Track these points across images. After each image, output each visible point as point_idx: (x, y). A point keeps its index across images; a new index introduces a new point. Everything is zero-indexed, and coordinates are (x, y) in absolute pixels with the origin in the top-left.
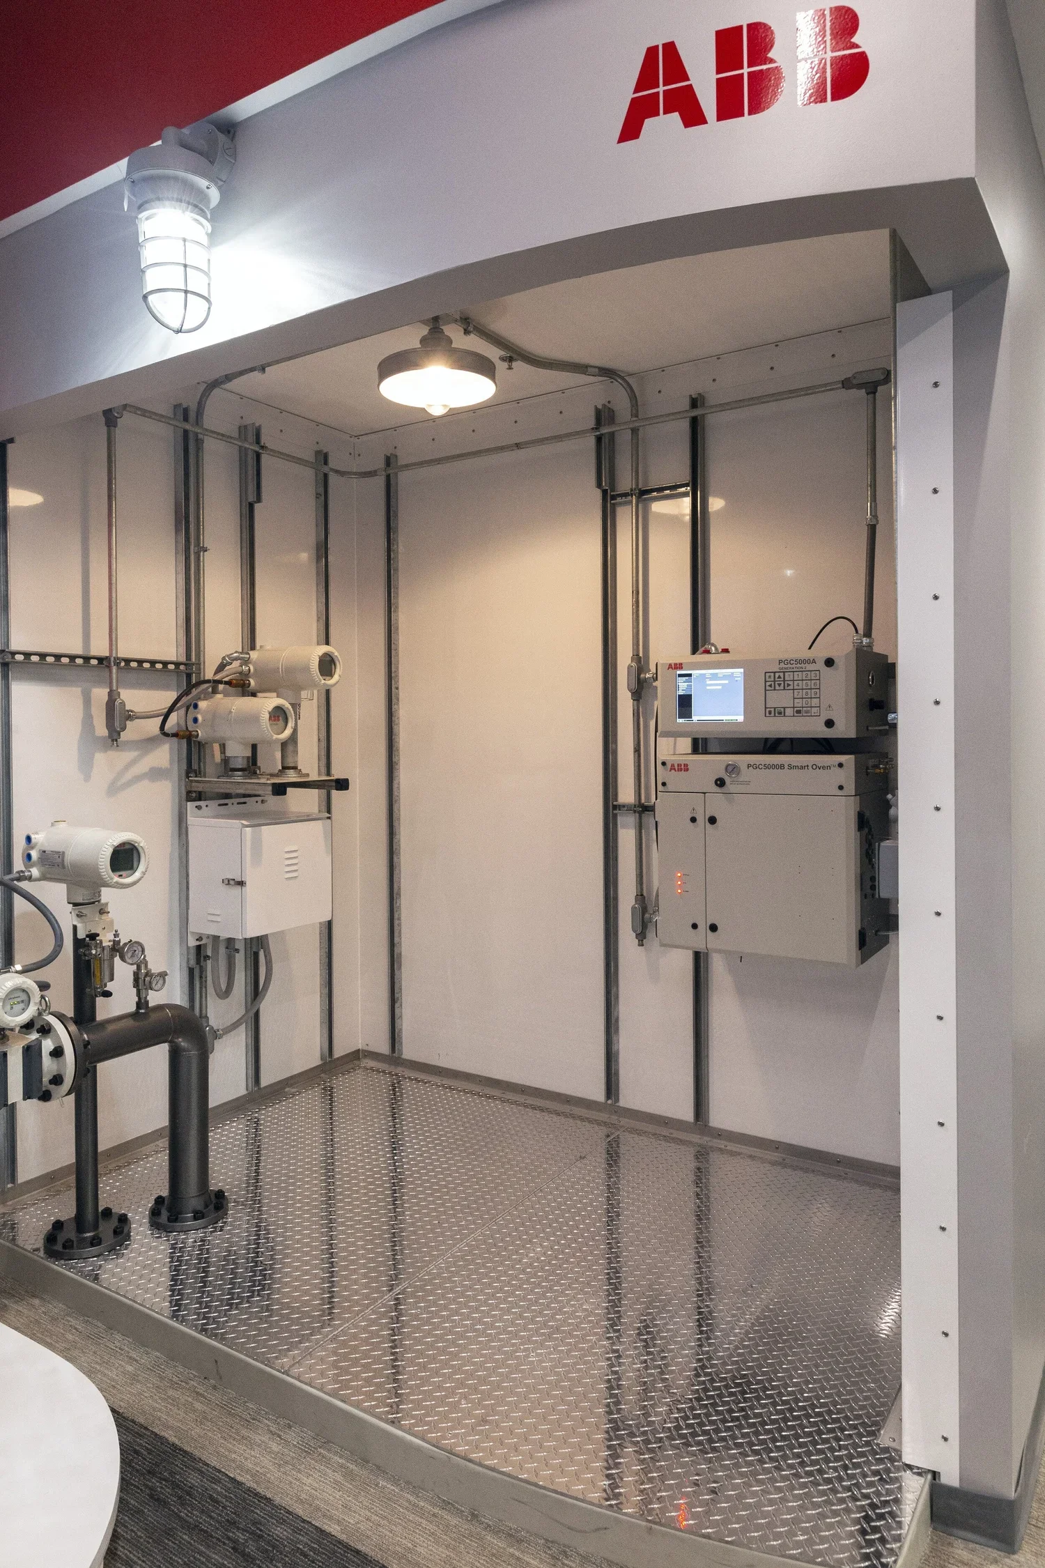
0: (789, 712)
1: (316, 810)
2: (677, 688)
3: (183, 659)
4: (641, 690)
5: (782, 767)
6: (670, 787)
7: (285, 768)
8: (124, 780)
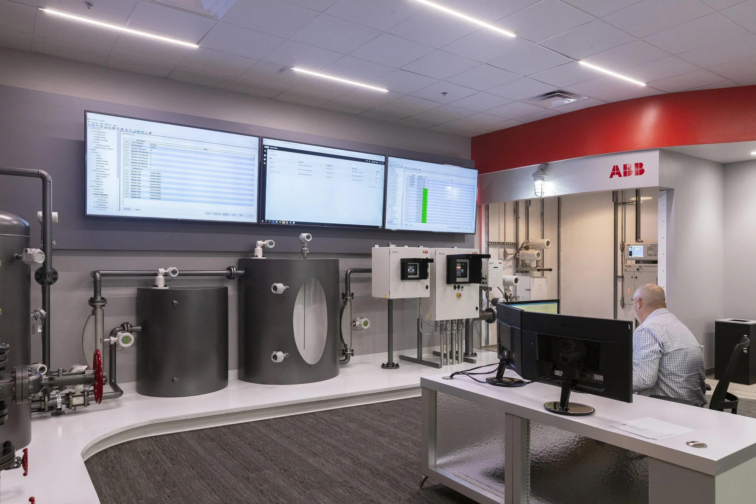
0: (653, 255)
1: (540, 276)
2: (629, 250)
3: (515, 242)
4: (623, 250)
5: (651, 266)
6: (627, 271)
7: (537, 266)
8: (505, 268)
